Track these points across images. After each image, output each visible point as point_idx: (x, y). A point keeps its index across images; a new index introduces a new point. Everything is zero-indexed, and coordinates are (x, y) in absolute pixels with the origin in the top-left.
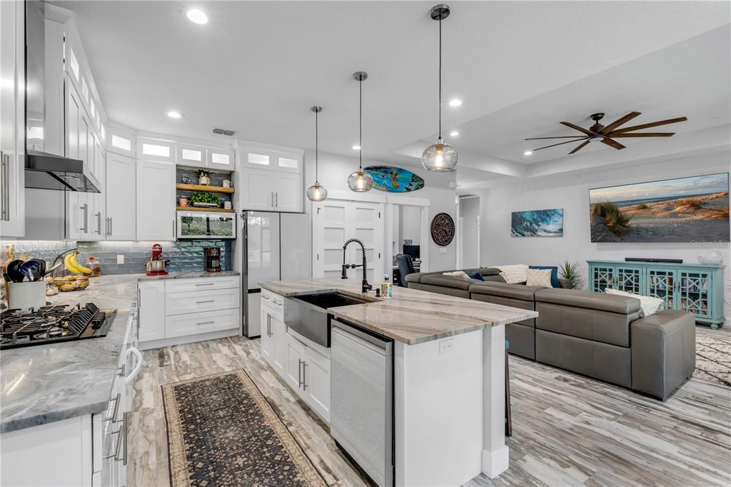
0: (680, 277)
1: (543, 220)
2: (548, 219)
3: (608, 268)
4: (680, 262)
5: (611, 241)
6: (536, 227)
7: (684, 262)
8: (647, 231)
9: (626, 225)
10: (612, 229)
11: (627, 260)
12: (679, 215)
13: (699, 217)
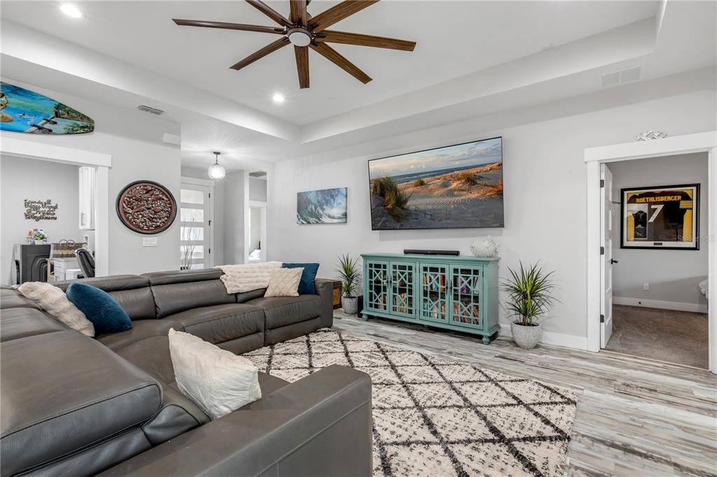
0: (452, 274)
1: (327, 202)
2: (332, 200)
3: (382, 263)
4: (457, 253)
5: (391, 229)
6: (321, 211)
7: (461, 254)
8: (425, 214)
9: (405, 207)
10: (391, 212)
11: (406, 252)
12: (456, 193)
13: (474, 195)
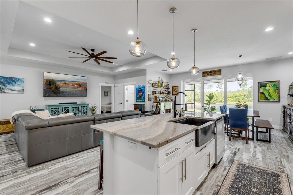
0: (80, 108)
3: (57, 107)
4: (76, 103)
5: (52, 96)
6: (3, 87)
7: (77, 103)
8: (66, 92)
9: (59, 90)
10: (53, 91)
11: (59, 104)
12: (76, 88)
13: (80, 89)
